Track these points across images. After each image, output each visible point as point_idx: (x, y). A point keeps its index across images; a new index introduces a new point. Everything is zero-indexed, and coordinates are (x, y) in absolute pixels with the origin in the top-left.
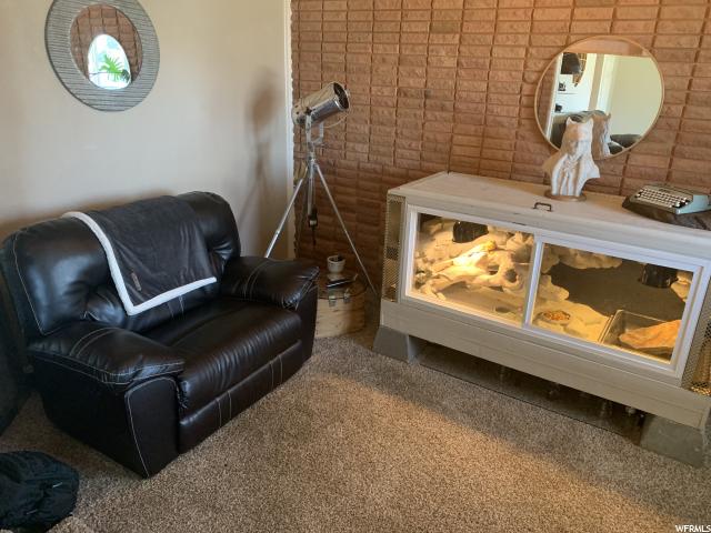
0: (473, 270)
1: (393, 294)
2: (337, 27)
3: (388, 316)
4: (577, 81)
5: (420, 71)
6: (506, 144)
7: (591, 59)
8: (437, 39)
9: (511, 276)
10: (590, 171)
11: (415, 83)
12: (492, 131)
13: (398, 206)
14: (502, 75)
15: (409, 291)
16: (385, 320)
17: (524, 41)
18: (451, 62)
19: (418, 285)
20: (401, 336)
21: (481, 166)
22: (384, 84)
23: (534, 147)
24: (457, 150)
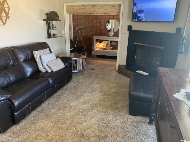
0: (102, 47)
1: (93, 50)
2: (80, 17)
3: (93, 53)
4: (109, 24)
5: (92, 23)
6: (103, 32)
7: (111, 21)
8: (94, 19)
9: (106, 46)
10: (113, 33)
11: (91, 25)
12: (101, 30)
13: (93, 39)
14: (102, 23)
15: (95, 49)
16: (92, 54)
17: (104, 19)
18: (96, 22)
19: (96, 49)
20: (95, 55)
21: (101, 35)
22: (87, 25)
23: (106, 32)
24: (97, 33)
